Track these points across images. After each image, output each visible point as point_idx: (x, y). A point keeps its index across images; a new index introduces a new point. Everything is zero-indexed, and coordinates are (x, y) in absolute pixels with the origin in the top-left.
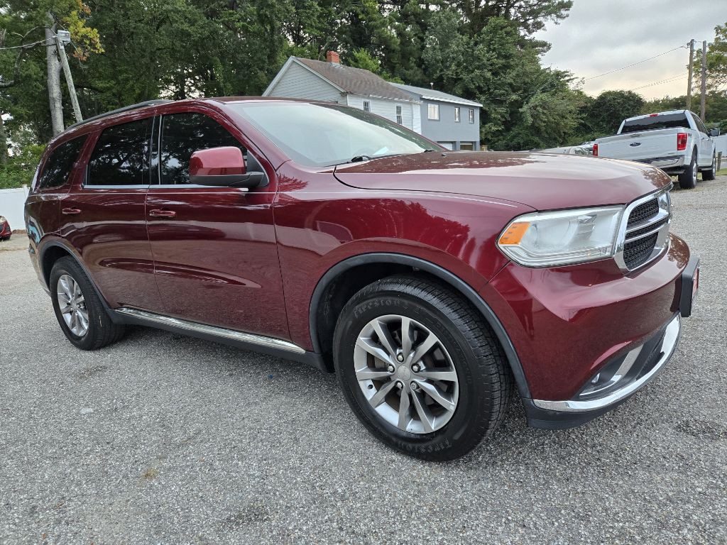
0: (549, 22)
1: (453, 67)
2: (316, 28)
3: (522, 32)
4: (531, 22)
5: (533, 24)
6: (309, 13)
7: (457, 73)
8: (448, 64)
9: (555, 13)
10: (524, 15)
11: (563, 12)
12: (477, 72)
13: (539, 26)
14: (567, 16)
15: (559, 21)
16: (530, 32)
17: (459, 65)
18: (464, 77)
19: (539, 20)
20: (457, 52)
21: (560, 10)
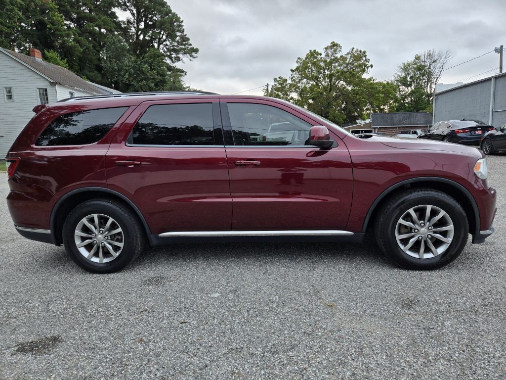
0: (185, 58)
1: (127, 76)
2: (6, 26)
3: (168, 61)
4: (174, 56)
5: (175, 58)
6: (10, 15)
7: (129, 80)
8: (122, 73)
9: (189, 54)
10: (169, 50)
11: (194, 54)
12: (144, 82)
13: (178, 59)
14: (197, 57)
15: (192, 59)
16: (173, 62)
17: (130, 75)
18: (135, 84)
19: (179, 56)
20: (128, 66)
21: (192, 52)
